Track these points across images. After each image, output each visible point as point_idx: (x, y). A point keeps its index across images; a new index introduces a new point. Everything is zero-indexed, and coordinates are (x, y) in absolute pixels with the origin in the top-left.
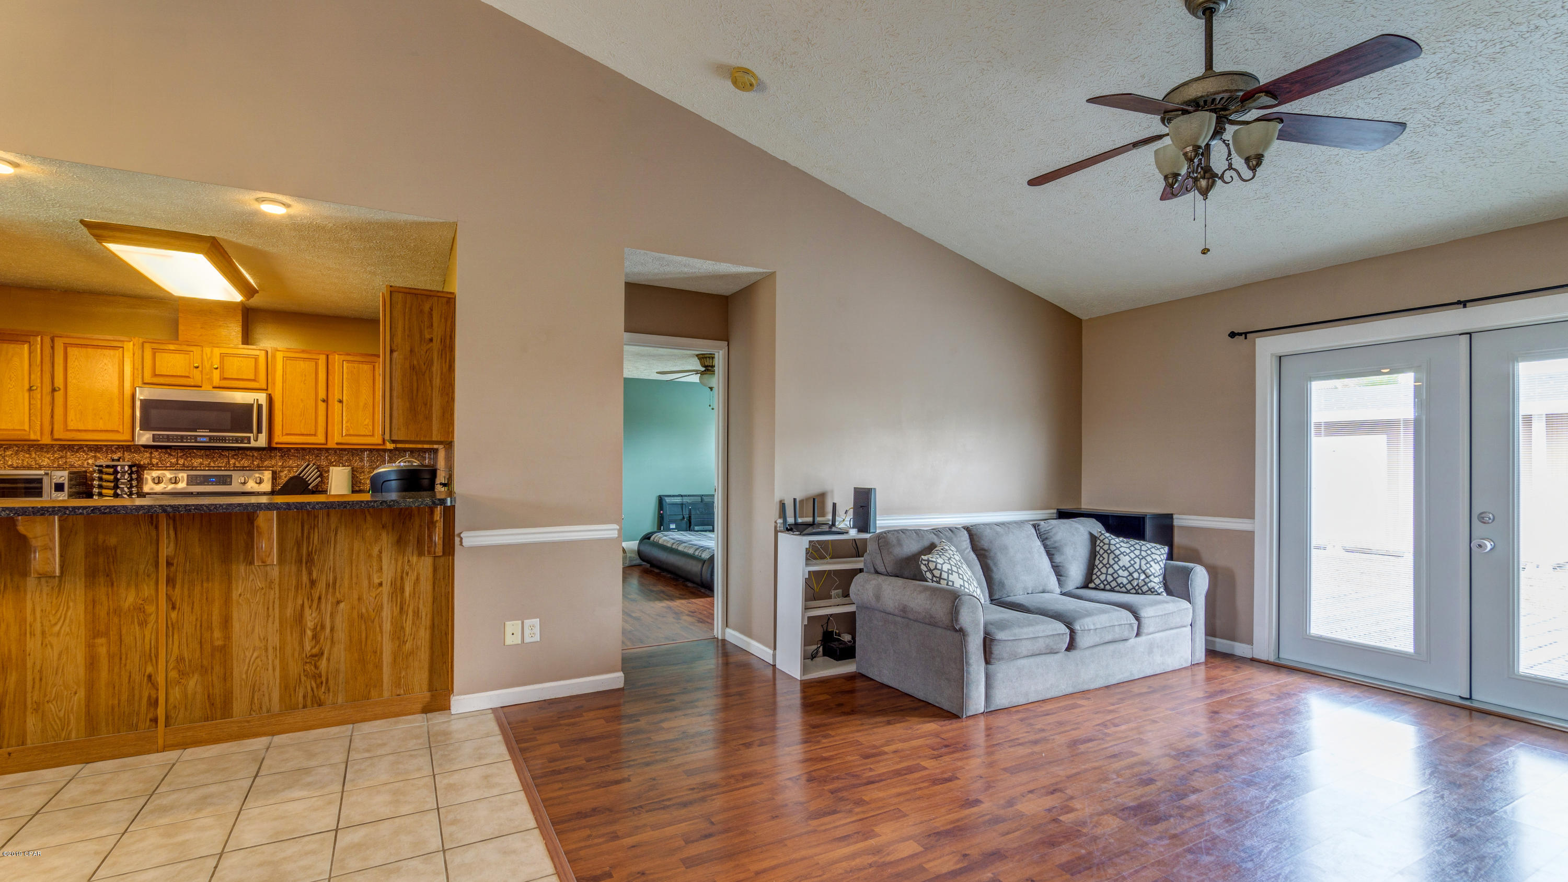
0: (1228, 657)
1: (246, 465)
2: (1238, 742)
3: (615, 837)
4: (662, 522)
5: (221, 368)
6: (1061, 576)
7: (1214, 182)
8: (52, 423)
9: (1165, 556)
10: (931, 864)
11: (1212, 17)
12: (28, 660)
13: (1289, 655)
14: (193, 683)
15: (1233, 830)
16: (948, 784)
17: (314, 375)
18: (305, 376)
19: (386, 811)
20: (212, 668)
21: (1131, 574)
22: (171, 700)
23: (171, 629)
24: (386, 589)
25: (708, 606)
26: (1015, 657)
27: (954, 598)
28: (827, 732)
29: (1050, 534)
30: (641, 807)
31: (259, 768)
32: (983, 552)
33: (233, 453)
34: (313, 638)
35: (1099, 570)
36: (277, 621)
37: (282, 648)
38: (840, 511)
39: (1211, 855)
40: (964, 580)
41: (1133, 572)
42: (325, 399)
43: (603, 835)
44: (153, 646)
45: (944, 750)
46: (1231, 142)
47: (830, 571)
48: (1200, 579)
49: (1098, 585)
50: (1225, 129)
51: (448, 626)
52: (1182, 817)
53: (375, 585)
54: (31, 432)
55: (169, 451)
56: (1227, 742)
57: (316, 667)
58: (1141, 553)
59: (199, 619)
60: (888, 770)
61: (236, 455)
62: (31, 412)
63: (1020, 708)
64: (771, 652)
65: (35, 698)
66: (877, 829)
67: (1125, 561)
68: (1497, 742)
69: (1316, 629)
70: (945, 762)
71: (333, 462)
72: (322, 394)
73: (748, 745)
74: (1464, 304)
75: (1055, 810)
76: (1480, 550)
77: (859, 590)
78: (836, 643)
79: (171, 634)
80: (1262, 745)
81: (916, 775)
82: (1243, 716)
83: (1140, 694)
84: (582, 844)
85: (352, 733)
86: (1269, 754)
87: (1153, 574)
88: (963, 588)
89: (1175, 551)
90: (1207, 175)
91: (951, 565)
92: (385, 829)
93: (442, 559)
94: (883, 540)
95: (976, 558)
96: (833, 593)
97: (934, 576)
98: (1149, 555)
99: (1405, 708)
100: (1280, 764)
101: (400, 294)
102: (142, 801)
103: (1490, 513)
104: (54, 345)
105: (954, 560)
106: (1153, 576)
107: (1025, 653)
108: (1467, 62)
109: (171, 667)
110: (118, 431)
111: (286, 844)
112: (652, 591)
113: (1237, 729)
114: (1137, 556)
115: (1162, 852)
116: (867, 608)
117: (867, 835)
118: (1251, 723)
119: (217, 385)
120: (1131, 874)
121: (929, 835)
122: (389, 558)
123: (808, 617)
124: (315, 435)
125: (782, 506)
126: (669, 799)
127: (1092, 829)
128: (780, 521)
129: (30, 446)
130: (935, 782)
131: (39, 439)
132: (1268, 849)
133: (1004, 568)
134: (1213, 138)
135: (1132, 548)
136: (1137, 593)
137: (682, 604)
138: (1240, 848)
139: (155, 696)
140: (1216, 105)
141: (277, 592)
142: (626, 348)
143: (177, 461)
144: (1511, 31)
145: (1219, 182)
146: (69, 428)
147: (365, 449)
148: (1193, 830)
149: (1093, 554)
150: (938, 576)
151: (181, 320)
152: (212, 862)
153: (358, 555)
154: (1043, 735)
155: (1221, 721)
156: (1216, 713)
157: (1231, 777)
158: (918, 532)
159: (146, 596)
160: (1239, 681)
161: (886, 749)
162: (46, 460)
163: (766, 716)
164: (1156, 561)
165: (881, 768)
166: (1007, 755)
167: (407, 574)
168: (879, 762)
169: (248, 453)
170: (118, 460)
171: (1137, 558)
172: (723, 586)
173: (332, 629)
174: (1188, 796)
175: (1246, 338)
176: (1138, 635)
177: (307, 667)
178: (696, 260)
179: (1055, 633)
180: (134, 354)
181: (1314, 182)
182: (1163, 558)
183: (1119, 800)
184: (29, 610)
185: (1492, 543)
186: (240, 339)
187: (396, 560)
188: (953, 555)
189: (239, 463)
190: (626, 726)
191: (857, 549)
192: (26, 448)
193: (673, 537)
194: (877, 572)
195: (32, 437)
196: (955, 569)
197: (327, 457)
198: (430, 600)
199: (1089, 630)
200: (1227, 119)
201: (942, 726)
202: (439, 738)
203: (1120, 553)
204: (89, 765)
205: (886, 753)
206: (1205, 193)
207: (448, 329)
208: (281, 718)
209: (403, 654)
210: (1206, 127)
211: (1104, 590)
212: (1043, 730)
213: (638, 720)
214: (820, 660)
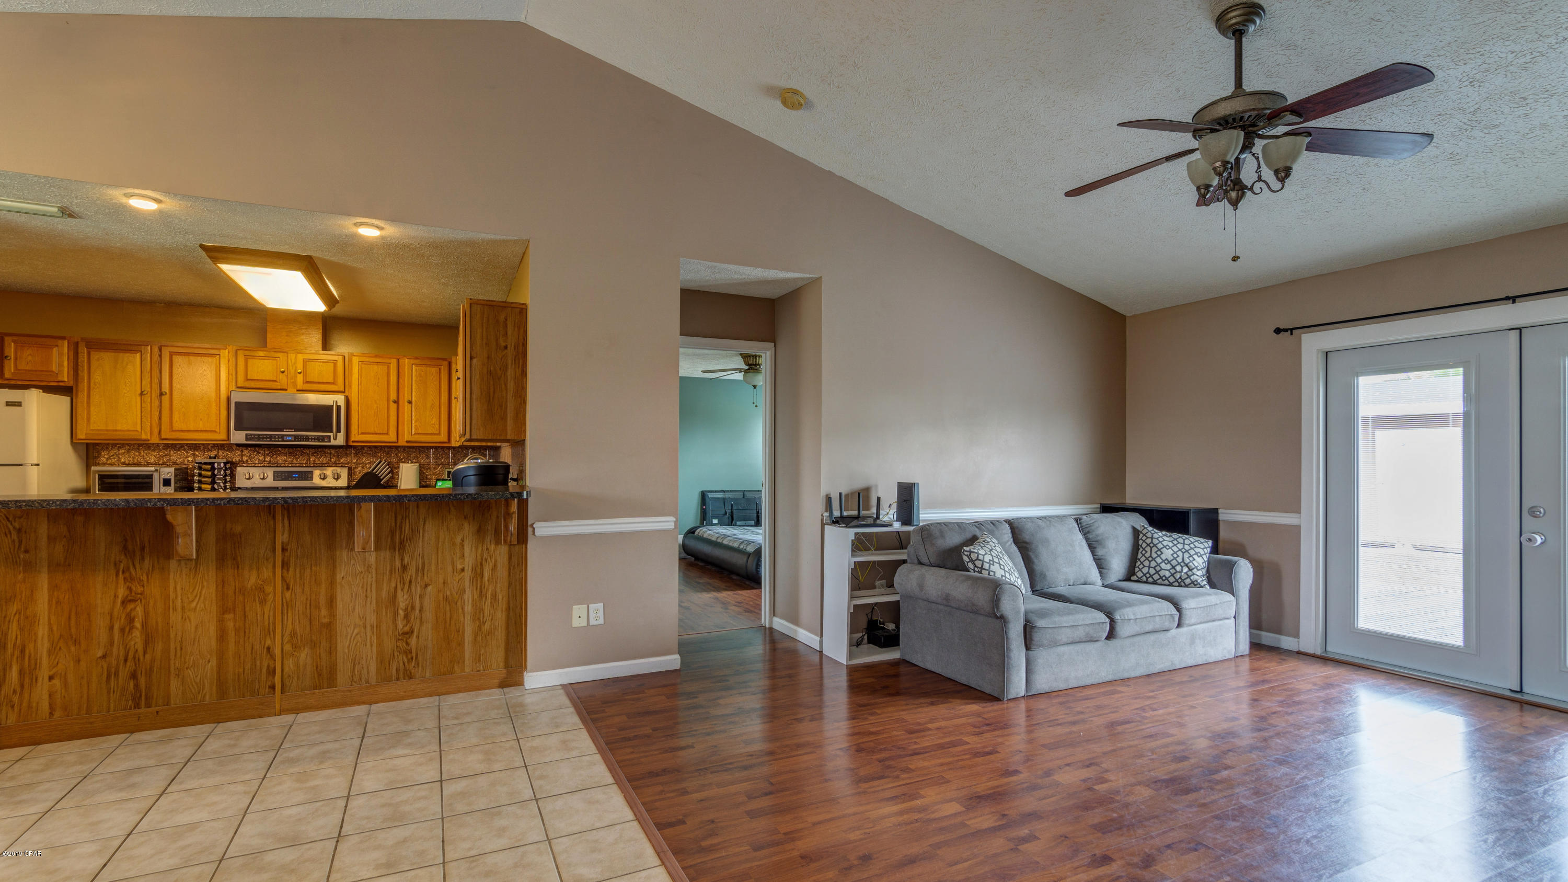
0: (1275, 650)
1: (325, 462)
2: (1275, 727)
3: (685, 792)
4: (704, 517)
5: (304, 372)
6: (1103, 568)
7: (1243, 194)
8: (160, 424)
9: (1209, 550)
10: (973, 821)
11: (1242, 38)
12: (171, 631)
13: (1336, 648)
14: (304, 655)
15: (1261, 801)
16: (988, 757)
17: (386, 379)
18: (379, 379)
19: (481, 767)
20: (320, 643)
21: (1173, 567)
22: (286, 669)
23: (285, 607)
24: (467, 574)
25: (755, 598)
26: (1055, 644)
27: (996, 588)
28: (874, 710)
29: (1093, 528)
30: (706, 769)
31: (365, 730)
32: (1025, 545)
33: (313, 451)
34: (404, 618)
35: (1142, 563)
36: (374, 601)
37: (378, 627)
38: (884, 505)
39: (1238, 821)
40: (1005, 571)
41: (1176, 566)
42: (396, 399)
43: (673, 791)
44: (271, 622)
45: (985, 728)
46: (1260, 156)
47: (874, 562)
48: (1244, 573)
49: (1140, 578)
50: (1254, 144)
51: (522, 609)
52: (1212, 789)
53: (458, 571)
54: (143, 432)
55: (257, 449)
56: (1263, 726)
57: (407, 644)
58: (1184, 546)
59: (309, 599)
60: (932, 744)
61: (315, 453)
62: (143, 414)
63: (1060, 693)
64: (818, 639)
65: (177, 665)
66: (922, 792)
67: (1167, 554)
68: (1542, 732)
69: (1364, 623)
70: (986, 738)
71: (402, 459)
72: (393, 396)
73: (800, 720)
74: (1513, 299)
75: (1090, 780)
76: (1529, 544)
77: (902, 580)
78: (880, 631)
79: (285, 612)
80: (1299, 730)
81: (959, 749)
82: (1282, 703)
83: (1182, 683)
84: (657, 797)
85: (439, 703)
86: (1305, 738)
87: (1196, 567)
88: (1004, 578)
89: (1221, 545)
90: (1237, 187)
91: (992, 556)
92: (482, 781)
93: (517, 548)
94: (927, 532)
95: (1017, 551)
96: (878, 583)
97: (975, 566)
98: (1192, 548)
99: (1451, 699)
100: (1314, 746)
101: (479, 306)
102: (272, 754)
103: (1540, 507)
104: (161, 353)
105: (996, 552)
106: (1195, 570)
107: (1065, 640)
108: (1498, 71)
109: (286, 641)
110: (215, 432)
111: (401, 790)
112: (699, 583)
113: (1275, 715)
114: (1180, 550)
115: (1189, 817)
116: (911, 597)
117: (912, 797)
118: (1290, 710)
119: (301, 388)
120: (1158, 835)
121: (971, 799)
122: (470, 546)
123: (854, 605)
124: (387, 434)
125: (829, 500)
126: (730, 764)
127: (1125, 797)
128: (826, 514)
129: (140, 445)
130: (976, 754)
131: (149, 439)
132: (1293, 818)
133: (1045, 560)
134: (1242, 151)
135: (1175, 542)
136: (1180, 586)
137: (729, 595)
138: (1266, 816)
139: (273, 666)
140: (1244, 122)
141: (374, 576)
142: (681, 350)
143: (264, 458)
144: (1540, 43)
145: (1249, 193)
146: (174, 429)
147: (430, 446)
148: (1221, 801)
149: (1136, 549)
150: (980, 566)
151: (269, 329)
152: (342, 803)
153: (444, 542)
154: (1082, 716)
155: (1260, 708)
156: (1256, 700)
157: (1264, 757)
158: (960, 525)
159: (265, 577)
160: (1283, 672)
161: (930, 726)
162: (153, 457)
163: (815, 696)
164: (1199, 554)
165: (926, 742)
166: (1045, 734)
167: (486, 560)
168: (923, 736)
169: (326, 450)
170: (215, 458)
171: (1180, 552)
172: (770, 576)
173: (421, 610)
174: (1220, 772)
175: (1292, 334)
176: (1179, 626)
177: (400, 644)
178: (746, 268)
179: (1095, 622)
180: (229, 361)
181: (1354, 183)
182: (1206, 552)
183: (1152, 773)
184: (171, 589)
185: (1543, 537)
186: (321, 346)
187: (477, 548)
188: (995, 547)
189: (319, 460)
190: (682, 702)
191: (901, 541)
192: (136, 446)
193: (716, 531)
194: (920, 563)
195: (144, 437)
196: (996, 560)
197: (396, 454)
198: (506, 584)
199: (1130, 620)
200: (1256, 134)
201: (983, 708)
202: (518, 709)
203: (1162, 546)
204: (221, 724)
205: (930, 729)
206: (1235, 204)
207: (521, 337)
208: (377, 689)
209: (482, 633)
210: (1234, 144)
211: (1146, 582)
212: (1082, 713)
213: (696, 697)
214: (865, 647)
